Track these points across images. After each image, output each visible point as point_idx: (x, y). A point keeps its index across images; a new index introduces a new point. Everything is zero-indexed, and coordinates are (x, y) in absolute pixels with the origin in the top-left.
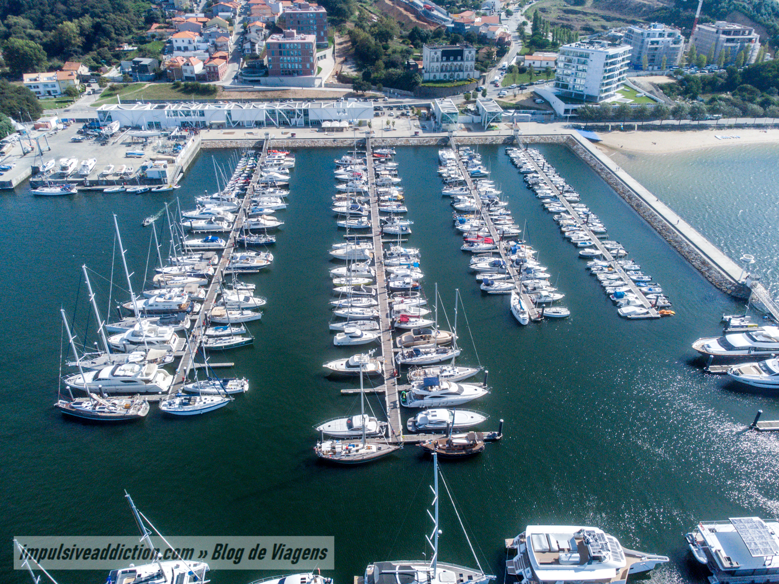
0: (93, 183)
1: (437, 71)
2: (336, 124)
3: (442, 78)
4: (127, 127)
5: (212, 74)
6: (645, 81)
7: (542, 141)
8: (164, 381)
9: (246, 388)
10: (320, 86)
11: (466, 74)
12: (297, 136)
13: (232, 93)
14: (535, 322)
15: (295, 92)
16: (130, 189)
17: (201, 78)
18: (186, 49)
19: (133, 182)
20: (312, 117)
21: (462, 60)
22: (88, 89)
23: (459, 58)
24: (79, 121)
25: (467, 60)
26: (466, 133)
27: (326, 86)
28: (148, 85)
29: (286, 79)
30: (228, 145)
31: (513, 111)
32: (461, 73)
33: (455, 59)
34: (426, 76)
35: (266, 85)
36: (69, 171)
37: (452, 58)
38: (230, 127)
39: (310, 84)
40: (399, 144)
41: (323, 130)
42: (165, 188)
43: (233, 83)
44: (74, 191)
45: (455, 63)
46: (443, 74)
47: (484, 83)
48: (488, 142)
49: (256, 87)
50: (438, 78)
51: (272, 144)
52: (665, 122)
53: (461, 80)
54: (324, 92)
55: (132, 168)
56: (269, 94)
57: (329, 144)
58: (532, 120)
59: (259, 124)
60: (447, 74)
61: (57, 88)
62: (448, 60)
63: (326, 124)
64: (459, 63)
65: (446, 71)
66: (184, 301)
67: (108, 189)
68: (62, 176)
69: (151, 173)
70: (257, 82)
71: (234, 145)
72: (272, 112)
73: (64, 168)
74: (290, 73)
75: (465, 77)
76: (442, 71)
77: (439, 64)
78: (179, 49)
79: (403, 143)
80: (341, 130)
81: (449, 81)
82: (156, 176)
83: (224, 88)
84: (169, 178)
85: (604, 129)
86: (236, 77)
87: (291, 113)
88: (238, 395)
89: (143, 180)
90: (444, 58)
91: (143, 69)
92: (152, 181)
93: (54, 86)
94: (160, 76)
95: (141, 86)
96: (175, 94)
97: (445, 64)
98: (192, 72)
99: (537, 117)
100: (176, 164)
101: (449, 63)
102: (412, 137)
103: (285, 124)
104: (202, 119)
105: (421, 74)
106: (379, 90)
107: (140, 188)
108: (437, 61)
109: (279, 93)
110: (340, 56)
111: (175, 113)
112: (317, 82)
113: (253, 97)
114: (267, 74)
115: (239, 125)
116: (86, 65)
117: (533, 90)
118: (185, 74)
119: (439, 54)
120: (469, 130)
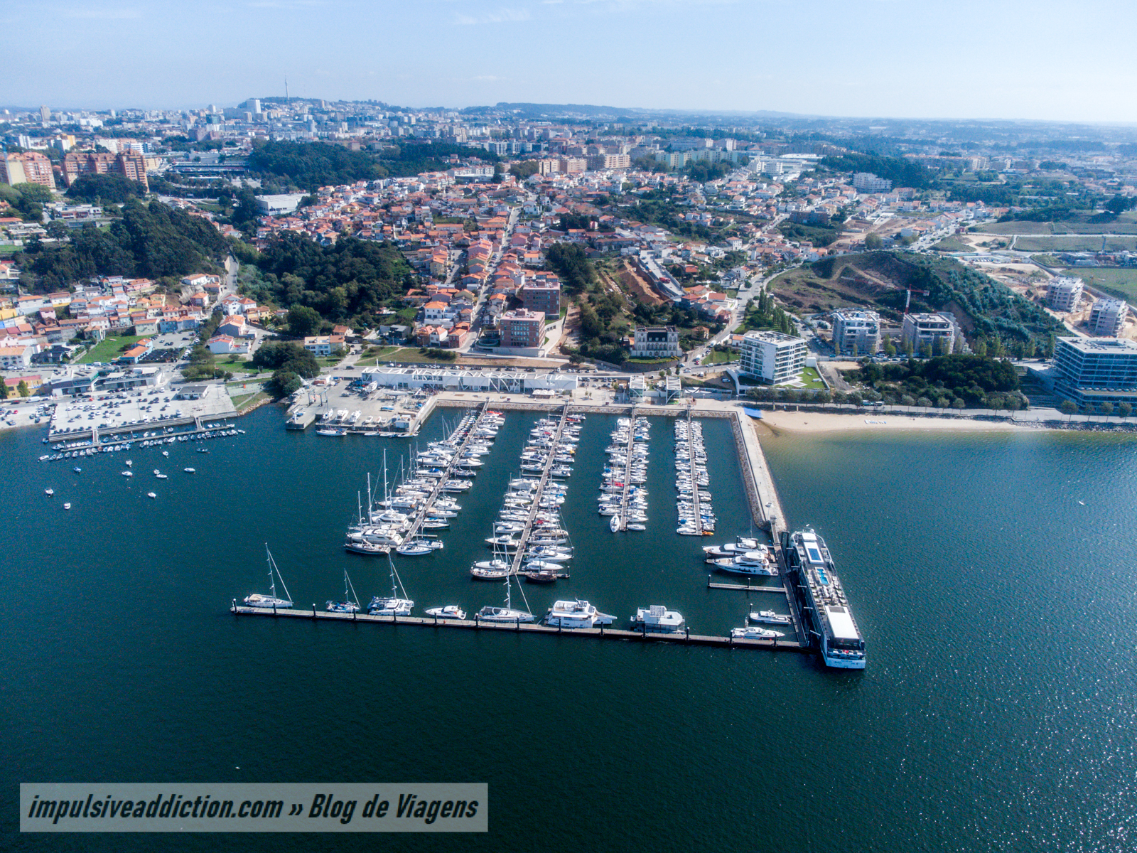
0: (358, 428)
1: (644, 349)
2: (545, 393)
3: (648, 355)
4: (382, 386)
5: (454, 342)
6: (832, 366)
7: (711, 416)
8: (398, 540)
9: (442, 546)
10: (543, 356)
11: (669, 352)
12: (511, 401)
13: (468, 360)
14: (622, 531)
15: (520, 361)
16: (383, 434)
17: (445, 345)
18: (435, 317)
19: (385, 430)
20: (526, 385)
21: (666, 340)
22: (352, 350)
23: (664, 339)
24: (346, 379)
25: (671, 341)
26: (649, 406)
27: (548, 356)
28: (400, 348)
29: (514, 349)
30: (457, 405)
31: (696, 388)
32: (665, 352)
33: (660, 340)
34: (634, 353)
35: (497, 353)
36: (343, 419)
37: (657, 339)
38: (461, 390)
39: (534, 355)
40: (591, 411)
41: (534, 396)
42: (407, 435)
43: (470, 351)
44: (345, 434)
45: (660, 343)
46: (648, 352)
47: (686, 360)
48: (664, 414)
49: (489, 355)
50: (644, 355)
51: (492, 405)
52: (827, 405)
53: (664, 357)
54: (545, 362)
55: (385, 419)
56: (498, 362)
57: (535, 408)
58: (711, 398)
59: (484, 389)
60: (653, 352)
61: (329, 349)
62: (654, 340)
63: (536, 392)
64: (663, 343)
65: (652, 349)
66: (414, 502)
67: (367, 433)
68: (338, 422)
69: (398, 424)
70: (490, 351)
71: (462, 405)
72: (495, 380)
73: (340, 417)
74: (518, 344)
75: (669, 355)
76: (648, 349)
77: (645, 344)
78: (429, 317)
79: (594, 411)
80: (548, 397)
81: (654, 358)
82: (402, 426)
83: (462, 355)
84: (411, 428)
85: (769, 408)
86: (473, 346)
87: (510, 382)
88: (437, 550)
89: (393, 428)
90: (650, 339)
91: (399, 334)
92: (398, 430)
93: (326, 347)
94: (411, 341)
95: (395, 349)
96: (422, 358)
97: (651, 343)
98: (437, 340)
99: (716, 395)
100: (416, 418)
101: (654, 343)
102: (603, 406)
103: (504, 390)
104: (440, 383)
105: (629, 351)
106: (592, 362)
107: (390, 434)
108: (644, 341)
109: (506, 361)
110: (567, 328)
111: (420, 377)
112: (541, 353)
113: (485, 364)
114: (499, 344)
115: (469, 389)
116: (351, 328)
117: (725, 370)
118: (432, 341)
119: (645, 335)
120: (653, 403)
